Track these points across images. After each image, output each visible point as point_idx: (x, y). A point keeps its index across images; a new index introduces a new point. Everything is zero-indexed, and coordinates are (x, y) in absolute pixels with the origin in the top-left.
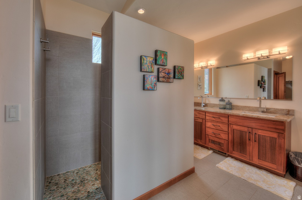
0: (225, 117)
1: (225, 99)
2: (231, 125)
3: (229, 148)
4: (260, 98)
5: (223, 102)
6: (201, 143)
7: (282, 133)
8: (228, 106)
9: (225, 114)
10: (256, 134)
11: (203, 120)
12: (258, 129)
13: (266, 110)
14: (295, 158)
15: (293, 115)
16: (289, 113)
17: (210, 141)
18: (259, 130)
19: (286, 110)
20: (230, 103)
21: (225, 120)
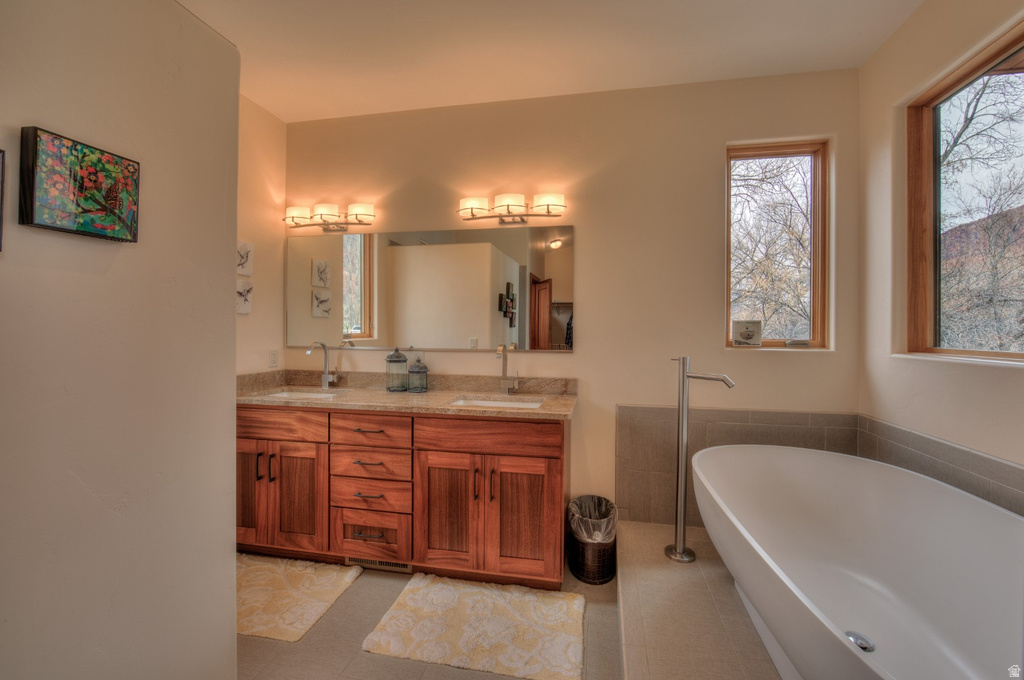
0: (401, 425)
1: (408, 355)
2: (423, 453)
3: (415, 542)
4: (505, 347)
5: (399, 364)
6: (311, 550)
7: (557, 458)
8: (416, 381)
9: (400, 415)
10: (493, 472)
11: (318, 450)
12: (499, 455)
13: (519, 383)
14: (582, 520)
15: (575, 394)
16: (566, 388)
17: (349, 530)
18: (501, 458)
19: (562, 379)
20: (421, 368)
21: (401, 435)
